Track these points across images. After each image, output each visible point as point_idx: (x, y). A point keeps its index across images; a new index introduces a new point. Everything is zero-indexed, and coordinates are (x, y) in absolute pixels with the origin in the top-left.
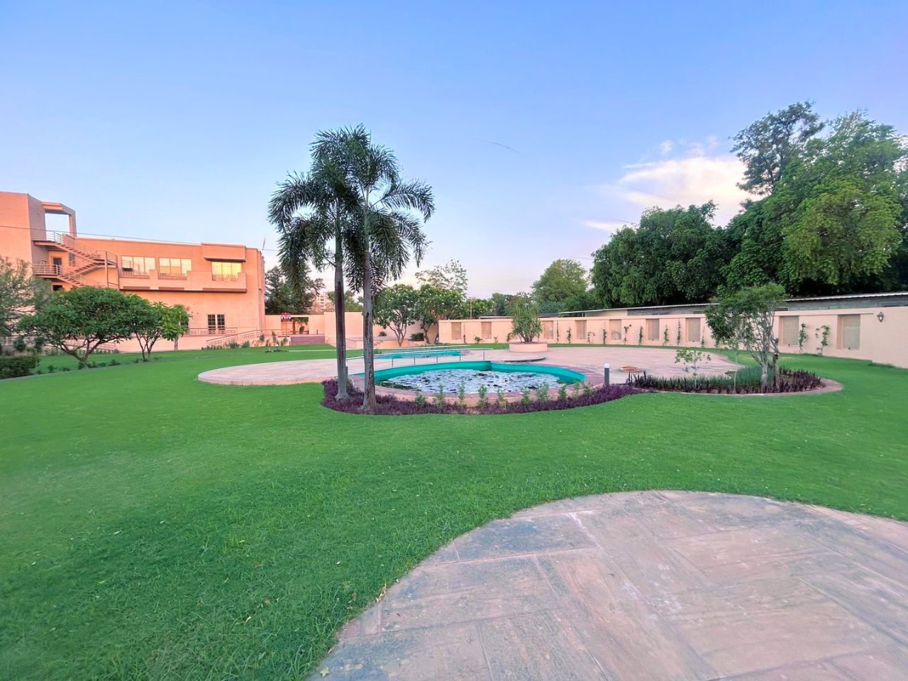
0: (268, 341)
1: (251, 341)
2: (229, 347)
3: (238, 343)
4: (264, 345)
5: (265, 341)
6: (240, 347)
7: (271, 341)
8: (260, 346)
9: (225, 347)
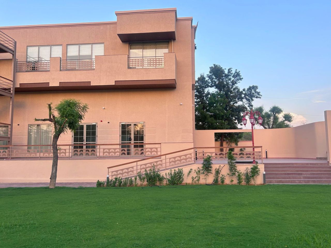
0: (218, 172)
1: (185, 170)
2: (145, 183)
3: (163, 174)
4: (210, 179)
5: (214, 171)
6: (165, 182)
7: (225, 171)
8: (202, 181)
9: (139, 182)
